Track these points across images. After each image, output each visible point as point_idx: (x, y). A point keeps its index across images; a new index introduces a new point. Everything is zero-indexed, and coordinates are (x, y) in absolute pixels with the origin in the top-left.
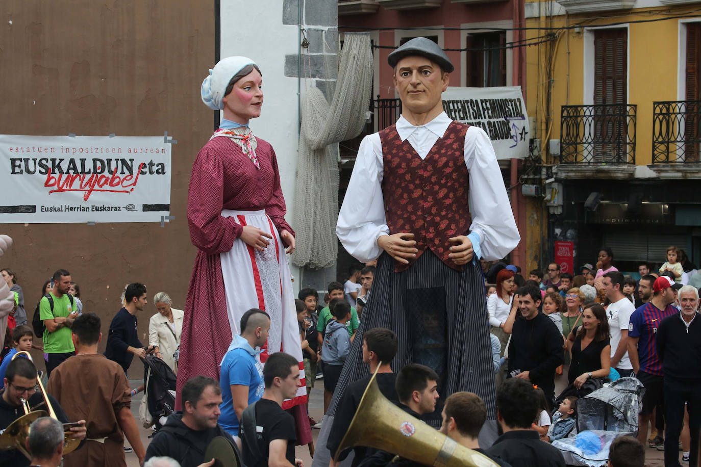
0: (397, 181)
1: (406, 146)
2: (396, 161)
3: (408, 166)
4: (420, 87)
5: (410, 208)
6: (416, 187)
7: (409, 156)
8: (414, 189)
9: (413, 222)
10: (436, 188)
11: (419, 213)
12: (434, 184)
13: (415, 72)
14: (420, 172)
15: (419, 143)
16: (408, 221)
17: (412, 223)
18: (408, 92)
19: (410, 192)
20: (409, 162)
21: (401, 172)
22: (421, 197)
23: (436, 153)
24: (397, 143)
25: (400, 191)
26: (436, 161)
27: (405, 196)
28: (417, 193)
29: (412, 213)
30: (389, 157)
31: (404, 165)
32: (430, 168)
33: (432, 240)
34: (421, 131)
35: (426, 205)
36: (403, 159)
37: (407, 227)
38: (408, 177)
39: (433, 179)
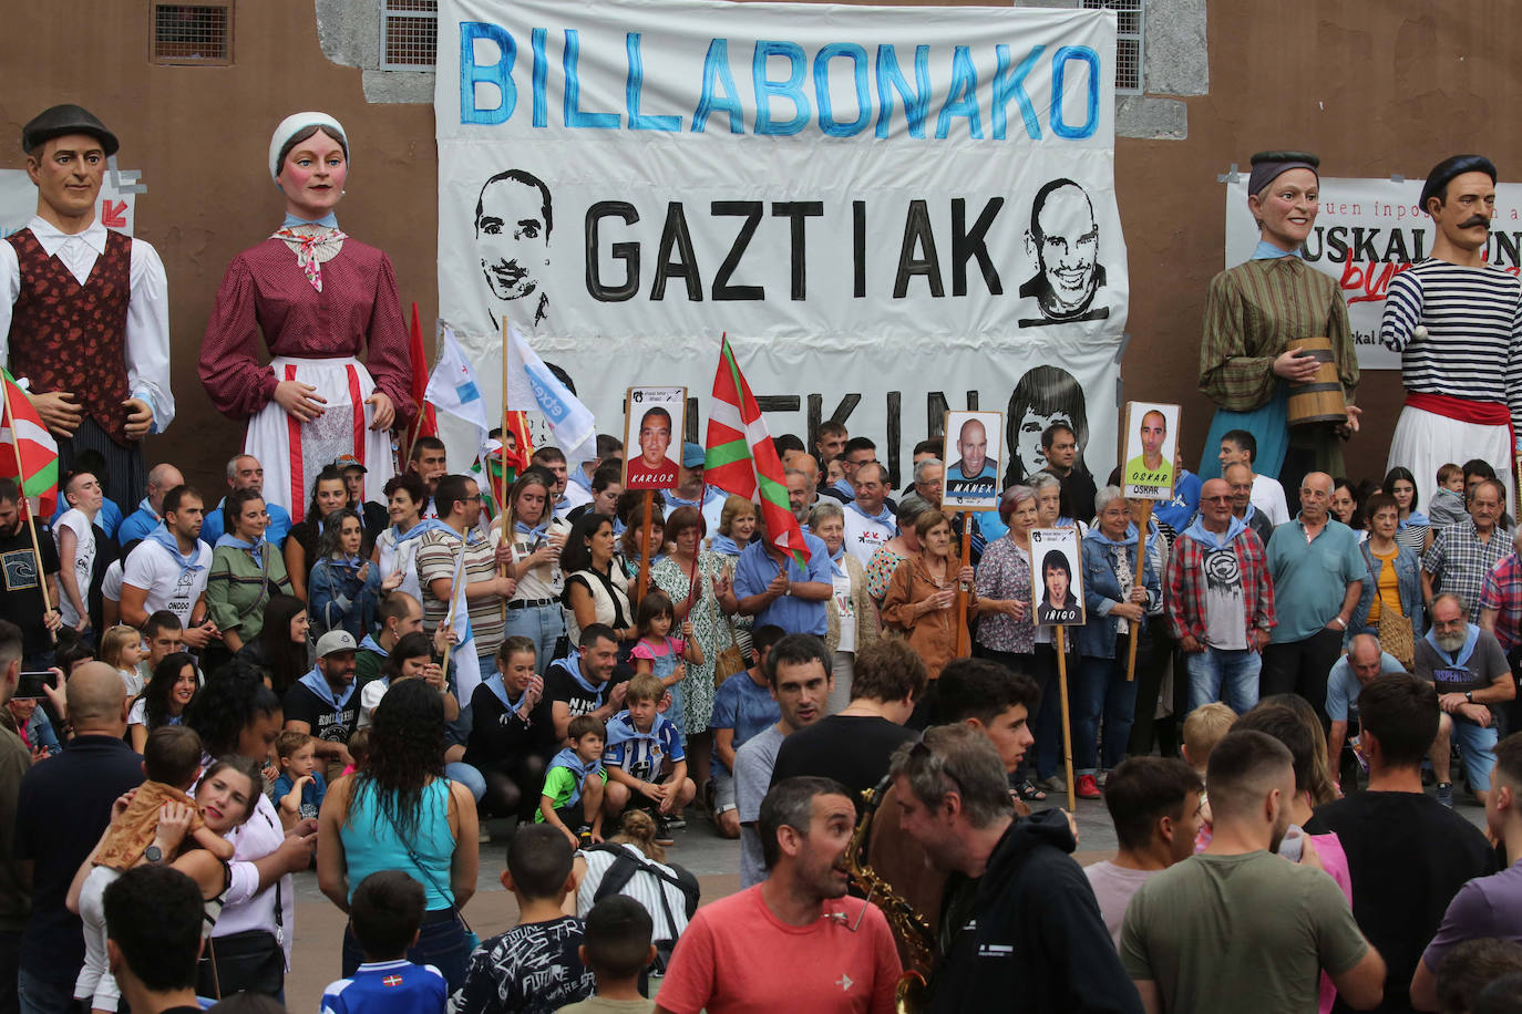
0: (43, 315)
1: (55, 267)
2: (42, 286)
3: (62, 294)
4: (87, 181)
5: (64, 356)
6: (74, 324)
7: (62, 279)
8: (71, 327)
9: (70, 376)
10: (101, 327)
11: (79, 364)
12: (98, 322)
13: (81, 157)
14: (79, 303)
15: (75, 261)
16: (62, 373)
17: (68, 378)
18: (67, 186)
19: (64, 332)
20: (62, 287)
21: (50, 301)
22: (82, 340)
23: (100, 276)
24: (42, 258)
25: (47, 330)
26: (101, 289)
27: (57, 337)
28: (74, 334)
29: (67, 363)
30: (31, 278)
31: (55, 292)
32: (92, 298)
33: (95, 404)
34: (75, 242)
35: (90, 352)
36: (54, 283)
37: (60, 382)
38: (61, 310)
39: (97, 315)
